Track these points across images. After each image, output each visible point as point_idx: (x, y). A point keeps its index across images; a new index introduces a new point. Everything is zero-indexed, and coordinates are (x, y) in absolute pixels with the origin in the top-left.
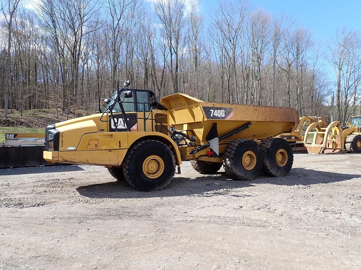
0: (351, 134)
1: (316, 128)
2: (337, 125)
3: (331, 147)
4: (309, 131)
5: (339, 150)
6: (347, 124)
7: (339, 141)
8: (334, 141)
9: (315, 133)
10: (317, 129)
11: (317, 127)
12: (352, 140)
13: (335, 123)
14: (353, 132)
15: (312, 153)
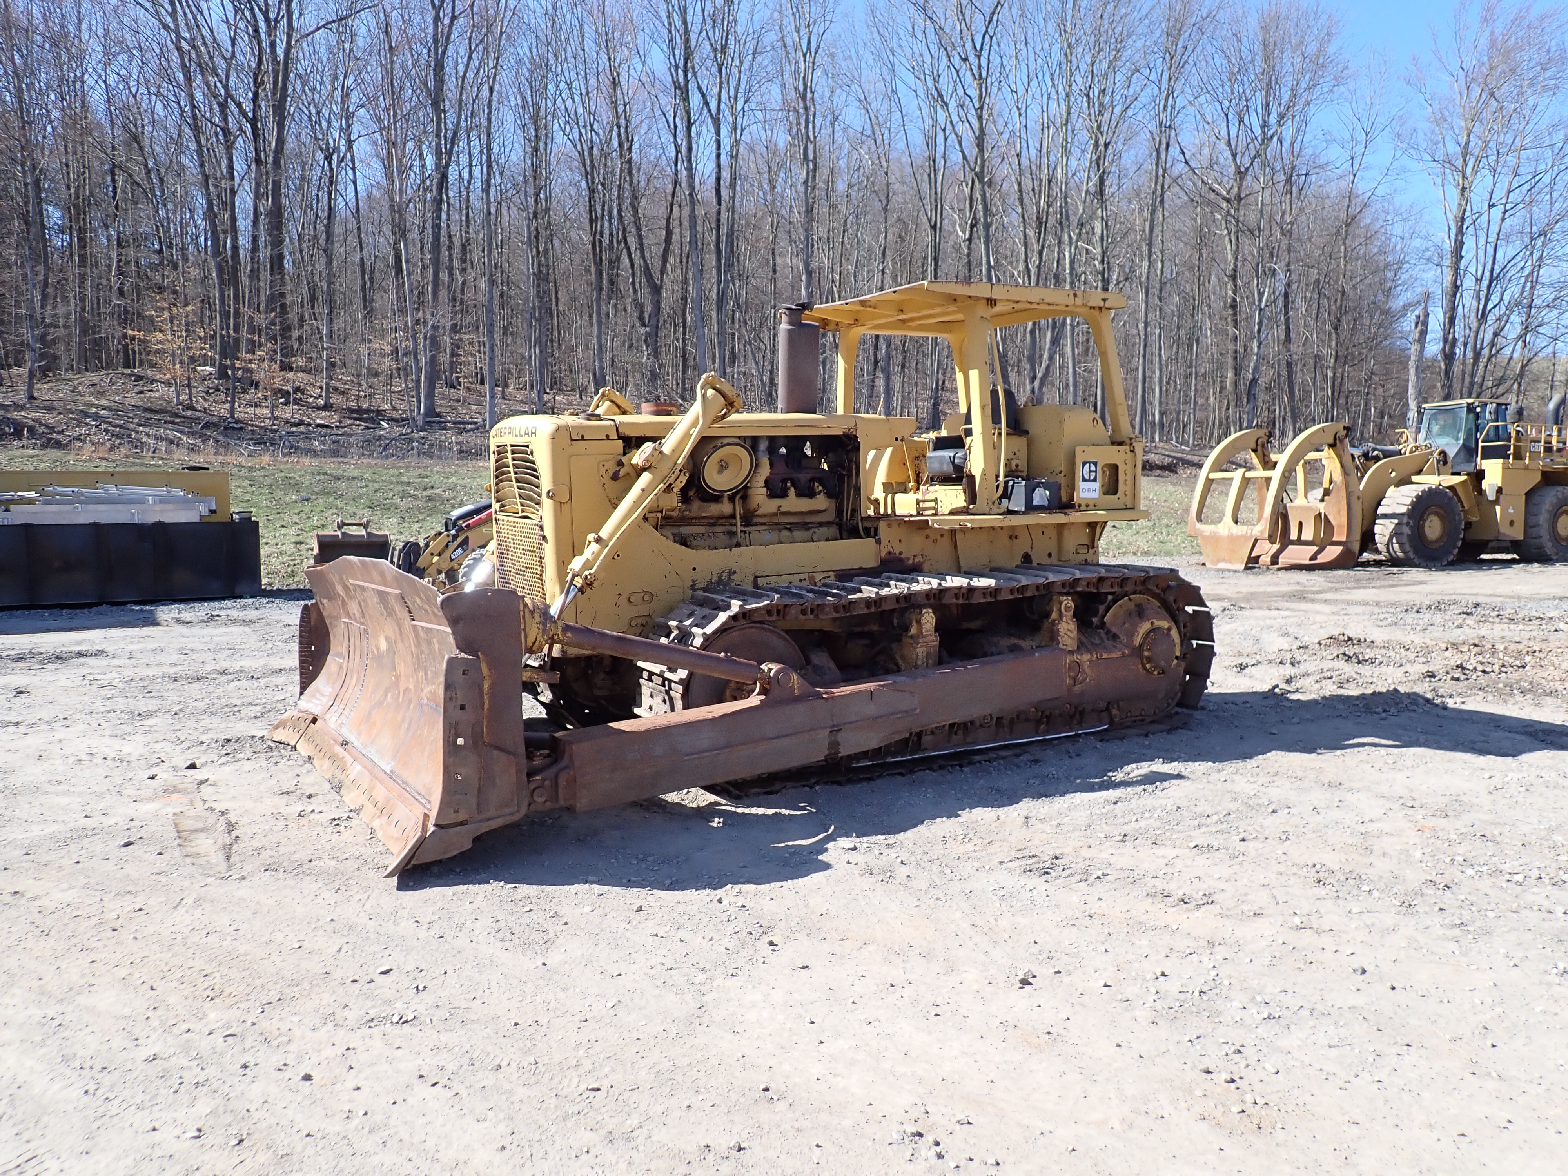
0: (1405, 481)
1: (1253, 454)
2: (1331, 441)
3: (1308, 535)
4: (1213, 469)
5: (1341, 548)
6: (1405, 438)
7: (1339, 512)
8: (1322, 511)
9: (1237, 475)
10: (1256, 461)
11: (1255, 451)
12: (1404, 509)
13: (1323, 429)
14: (1419, 472)
15: (1219, 561)
